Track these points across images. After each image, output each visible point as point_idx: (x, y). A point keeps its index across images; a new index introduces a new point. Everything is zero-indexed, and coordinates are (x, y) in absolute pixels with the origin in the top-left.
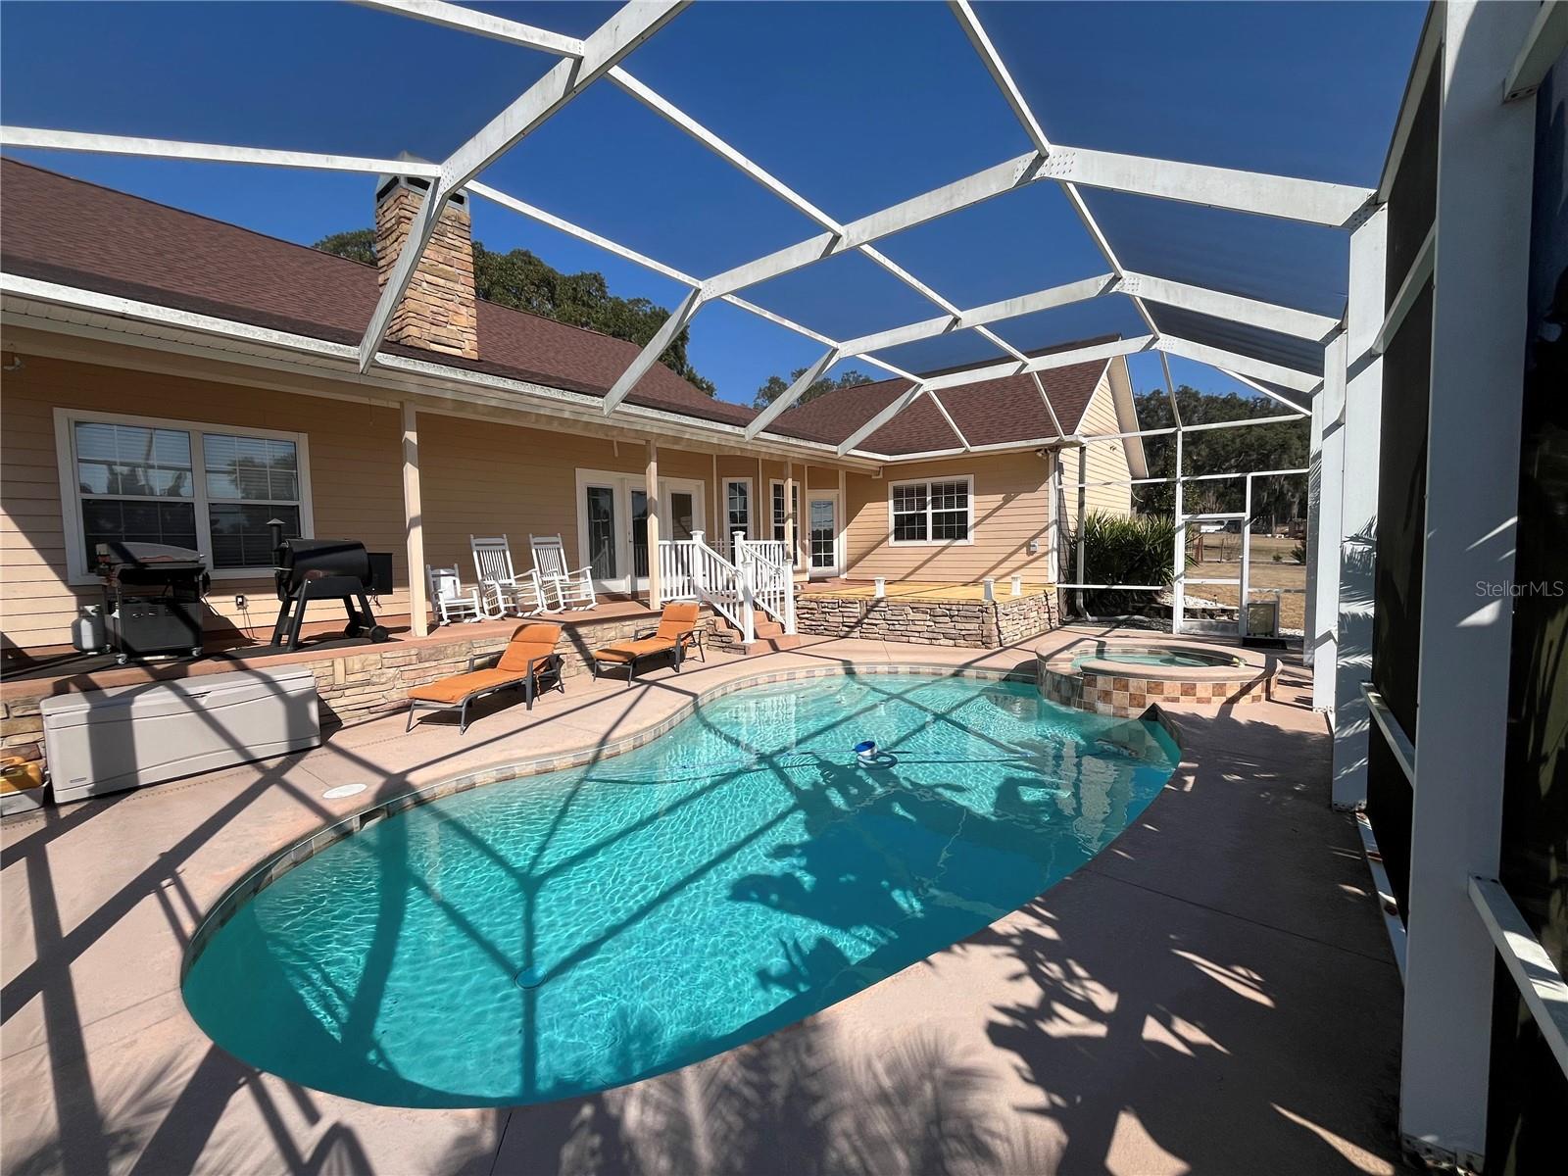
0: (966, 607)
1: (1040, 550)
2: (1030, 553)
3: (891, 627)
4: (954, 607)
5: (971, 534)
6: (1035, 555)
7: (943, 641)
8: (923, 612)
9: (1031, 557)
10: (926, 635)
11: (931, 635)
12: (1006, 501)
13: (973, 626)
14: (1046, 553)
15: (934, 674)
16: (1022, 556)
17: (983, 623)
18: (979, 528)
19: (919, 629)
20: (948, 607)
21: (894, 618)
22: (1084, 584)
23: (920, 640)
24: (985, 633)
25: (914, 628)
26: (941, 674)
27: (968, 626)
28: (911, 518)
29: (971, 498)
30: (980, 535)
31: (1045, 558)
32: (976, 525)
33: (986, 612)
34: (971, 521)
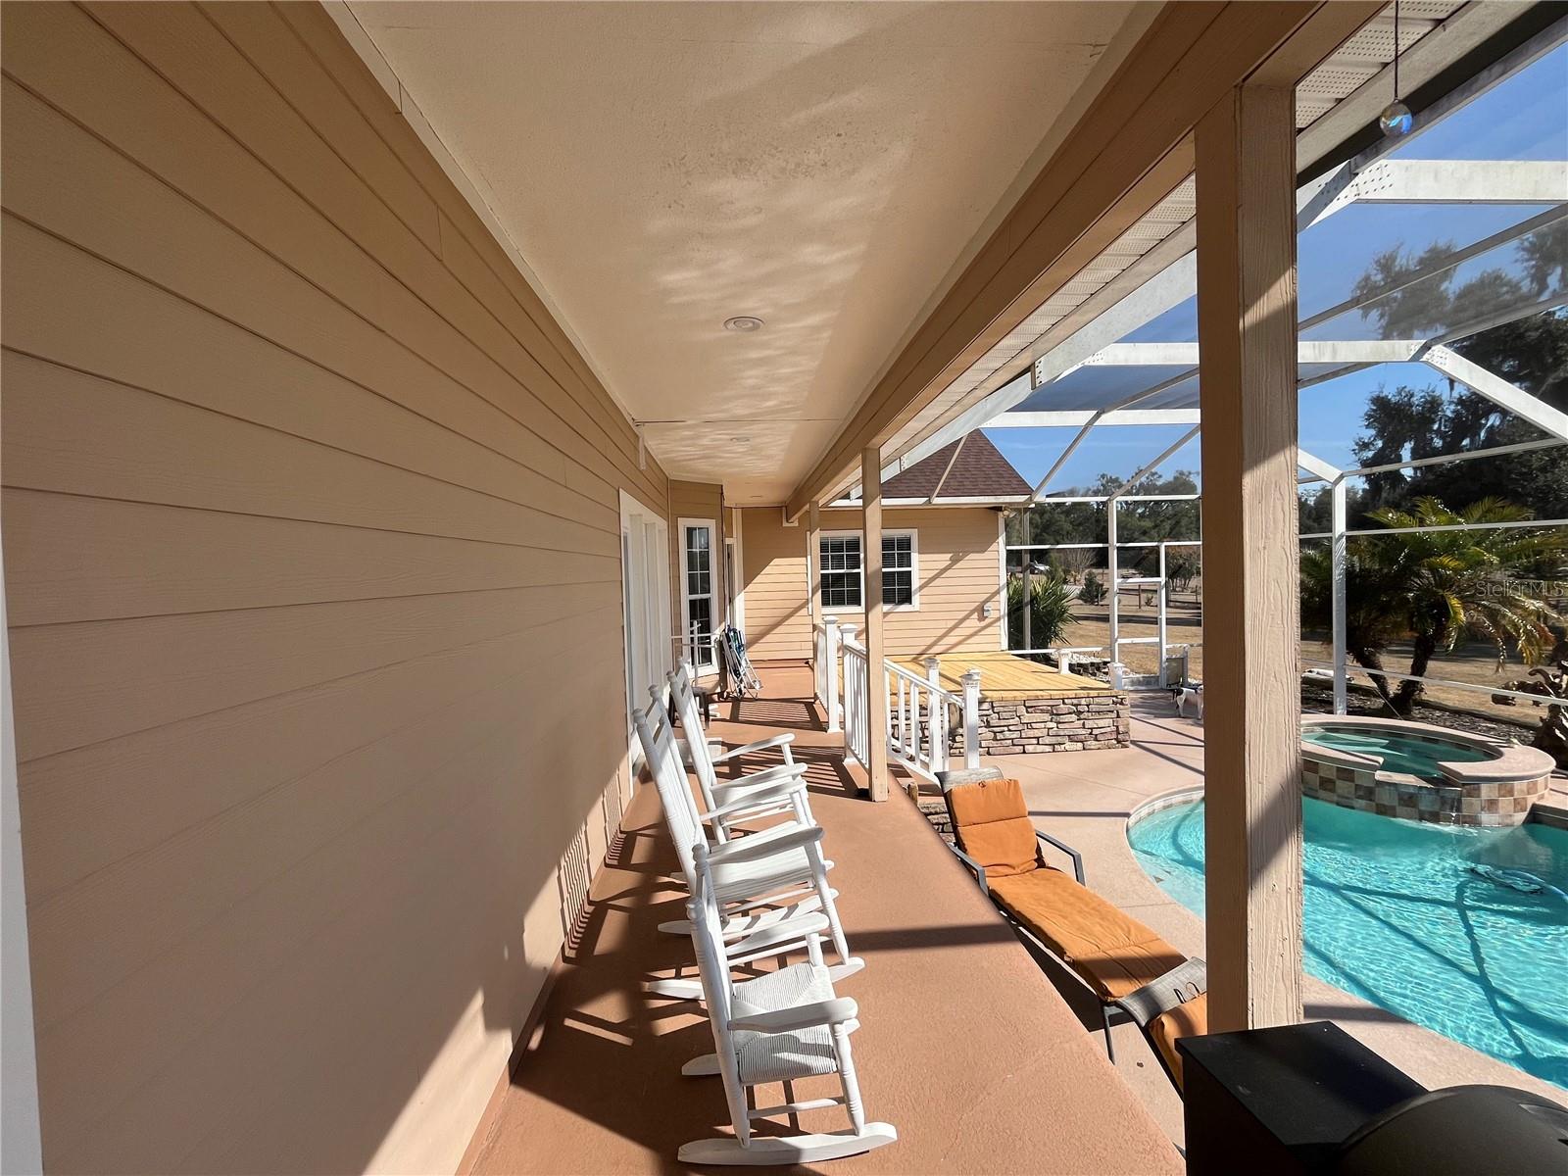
0: (1096, 700)
1: (993, 615)
2: (982, 618)
3: (999, 736)
4: (1083, 701)
5: (915, 598)
6: (987, 621)
7: (1068, 745)
8: (1042, 711)
9: (983, 624)
10: (1048, 740)
11: (1053, 740)
12: (954, 561)
13: (1106, 722)
14: (999, 619)
15: (1186, 803)
16: (974, 623)
17: (1118, 716)
18: (925, 591)
19: (1037, 733)
20: (1075, 701)
21: (1003, 723)
22: (1032, 648)
23: (1040, 748)
24: (1121, 729)
25: (1031, 733)
26: (1192, 801)
27: (1101, 723)
28: (838, 579)
29: (915, 557)
30: (925, 599)
31: (998, 624)
32: (921, 588)
33: (1121, 703)
34: (915, 584)
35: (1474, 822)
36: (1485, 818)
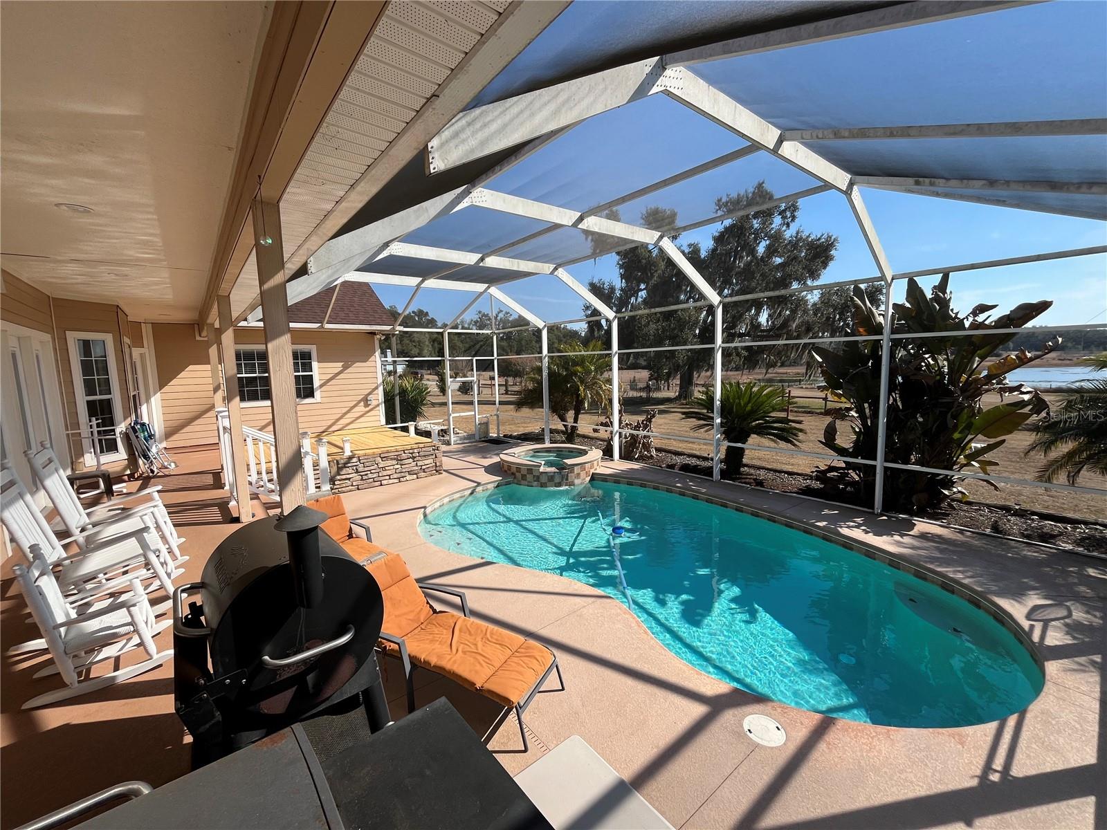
0: (424, 449)
1: (374, 403)
2: (367, 405)
3: (365, 477)
4: (416, 451)
5: (317, 394)
6: (370, 407)
7: (409, 477)
8: (392, 459)
9: (367, 409)
10: (395, 476)
11: (399, 475)
12: (345, 368)
13: (429, 461)
14: (378, 405)
15: (461, 497)
16: (361, 408)
17: (436, 457)
18: (324, 388)
19: (389, 472)
20: (411, 451)
21: (366, 469)
22: (401, 423)
23: (391, 481)
24: (438, 464)
25: (385, 473)
26: (464, 496)
27: (426, 462)
28: (251, 381)
29: (315, 365)
30: (325, 394)
31: (377, 408)
32: (321, 386)
33: (438, 450)
34: (316, 383)
35: (572, 484)
36: (577, 481)
